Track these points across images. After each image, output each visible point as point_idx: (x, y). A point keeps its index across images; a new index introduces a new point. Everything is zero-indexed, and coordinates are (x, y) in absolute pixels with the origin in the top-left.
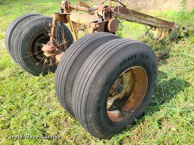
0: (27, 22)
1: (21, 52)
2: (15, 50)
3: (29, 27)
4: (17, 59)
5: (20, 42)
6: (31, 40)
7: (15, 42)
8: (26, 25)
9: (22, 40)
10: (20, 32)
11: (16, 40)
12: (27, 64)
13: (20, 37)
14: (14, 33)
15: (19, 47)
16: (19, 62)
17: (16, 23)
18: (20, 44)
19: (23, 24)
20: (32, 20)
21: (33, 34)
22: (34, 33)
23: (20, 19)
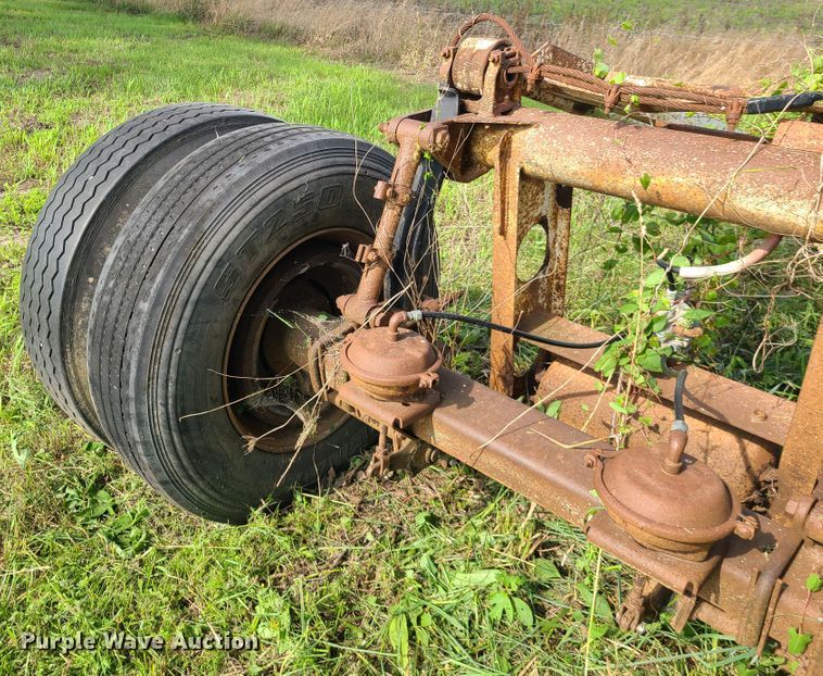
0: (238, 172)
1: (173, 375)
2: (140, 363)
3: (246, 206)
4: (140, 423)
5: (178, 311)
6: (246, 287)
7: (145, 306)
8: (229, 191)
9: (194, 296)
10: (190, 236)
11: (159, 294)
12: (192, 454)
13: (182, 276)
14: (130, 246)
15: (167, 344)
16: (145, 444)
17: (128, 164)
18: (178, 322)
20: (262, 157)
21: (264, 252)
22: (269, 240)
23: (155, 142)
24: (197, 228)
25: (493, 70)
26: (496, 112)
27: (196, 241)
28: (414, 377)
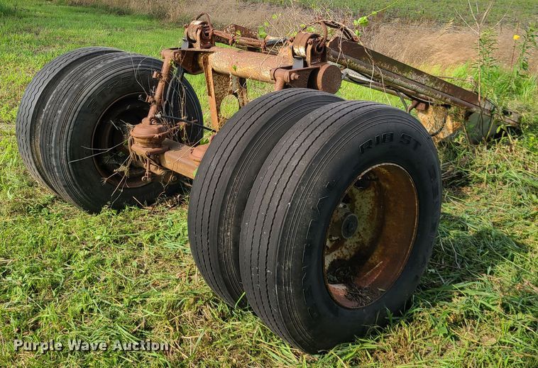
0: (99, 66)
1: (69, 139)
2: (56, 133)
3: (101, 78)
4: (56, 158)
5: (72, 114)
6: (101, 110)
7: (60, 112)
8: (95, 72)
9: (79, 109)
10: (78, 87)
11: (65, 107)
12: (76, 174)
13: (75, 101)
14: (58, 92)
15: (67, 127)
16: (57, 167)
17: (62, 67)
18: (72, 118)
19: (87, 69)
20: (110, 61)
21: (109, 96)
22: (110, 93)
23: (74, 59)
24: (81, 84)
25: (199, 31)
26: (201, 47)
27: (81, 89)
28: (152, 135)
